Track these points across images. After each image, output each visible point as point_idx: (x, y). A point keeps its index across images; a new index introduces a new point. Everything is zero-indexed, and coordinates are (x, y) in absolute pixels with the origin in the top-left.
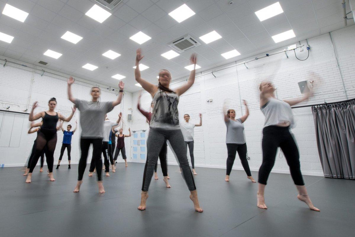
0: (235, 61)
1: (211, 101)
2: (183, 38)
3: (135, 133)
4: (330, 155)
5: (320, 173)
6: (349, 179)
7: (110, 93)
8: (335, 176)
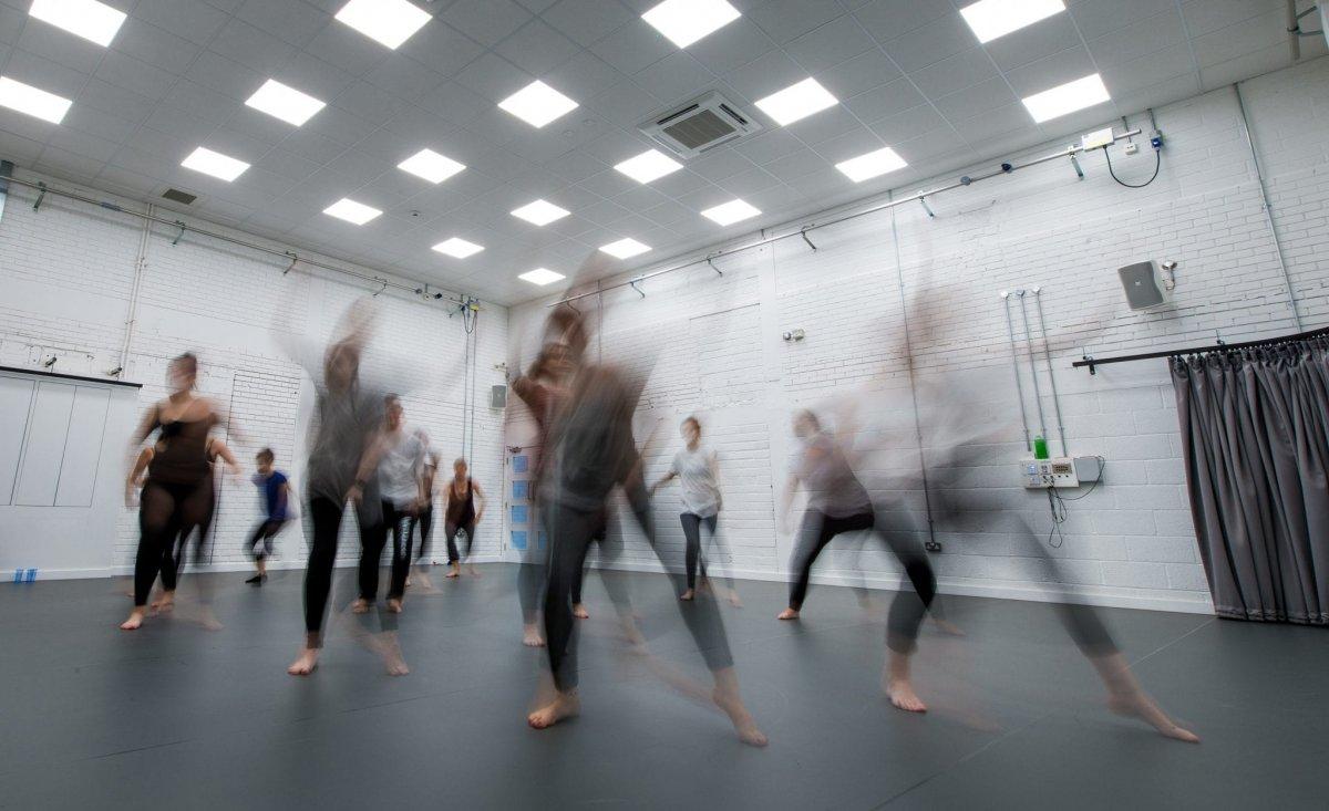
0: (887, 190)
1: (799, 339)
2: (696, 106)
3: (517, 455)
4: (1238, 537)
5: (1201, 602)
6: (1308, 624)
7: (427, 305)
8: (1255, 611)
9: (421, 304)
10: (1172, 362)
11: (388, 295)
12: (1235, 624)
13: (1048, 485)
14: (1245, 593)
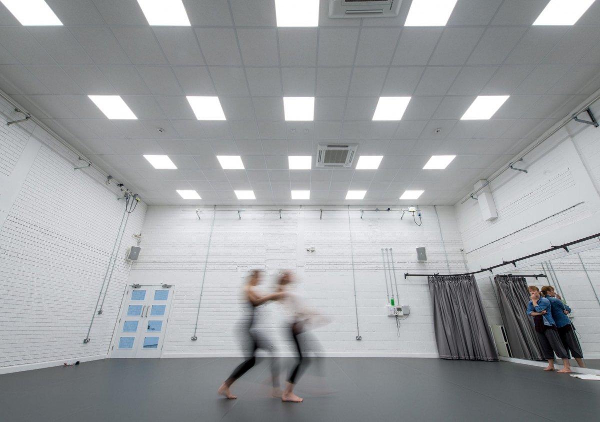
1: (312, 251)
2: (347, 146)
3: (136, 289)
4: (449, 333)
5: (434, 354)
6: (465, 360)
7: (106, 188)
8: (455, 357)
9: (103, 186)
10: (429, 278)
11: (84, 172)
12: (448, 361)
13: (396, 314)
14: (452, 351)
